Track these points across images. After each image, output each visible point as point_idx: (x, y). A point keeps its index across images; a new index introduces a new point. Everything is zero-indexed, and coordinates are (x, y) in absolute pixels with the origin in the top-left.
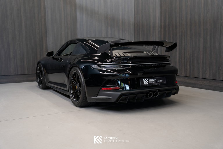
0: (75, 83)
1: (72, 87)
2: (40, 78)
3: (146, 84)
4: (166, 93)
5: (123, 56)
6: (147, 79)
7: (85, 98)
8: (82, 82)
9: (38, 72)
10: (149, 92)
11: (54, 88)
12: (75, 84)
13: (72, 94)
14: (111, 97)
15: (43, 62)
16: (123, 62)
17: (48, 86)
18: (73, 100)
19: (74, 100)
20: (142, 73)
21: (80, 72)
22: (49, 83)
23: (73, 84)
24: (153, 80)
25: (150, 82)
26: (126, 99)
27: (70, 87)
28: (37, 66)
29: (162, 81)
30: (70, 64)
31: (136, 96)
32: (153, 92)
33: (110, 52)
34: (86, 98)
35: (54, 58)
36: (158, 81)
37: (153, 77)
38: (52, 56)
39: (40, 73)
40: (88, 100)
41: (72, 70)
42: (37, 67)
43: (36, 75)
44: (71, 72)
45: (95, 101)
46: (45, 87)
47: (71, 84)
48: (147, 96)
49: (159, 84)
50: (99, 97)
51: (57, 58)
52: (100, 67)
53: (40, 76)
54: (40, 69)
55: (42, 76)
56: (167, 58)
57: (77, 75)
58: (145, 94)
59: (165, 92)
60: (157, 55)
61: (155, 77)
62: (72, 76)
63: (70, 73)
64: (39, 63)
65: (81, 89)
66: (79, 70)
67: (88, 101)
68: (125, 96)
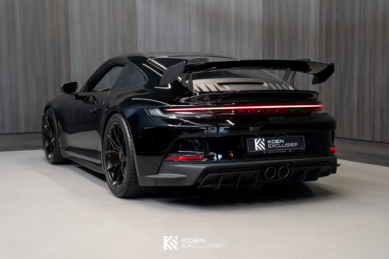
0: (115, 147)
1: (110, 156)
2: (49, 140)
3: (261, 149)
4: (307, 170)
5: (215, 90)
6: (263, 140)
7: (134, 178)
8: (128, 144)
9: (46, 126)
10: (268, 167)
11: (77, 160)
12: (115, 150)
13: (110, 170)
14: (185, 176)
15: (55, 106)
16: (215, 103)
17: (66, 157)
18: (112, 183)
19: (114, 183)
20: (260, 127)
21: (124, 123)
22: (67, 150)
23: (112, 149)
24: (277, 141)
25: (269, 146)
26: (216, 180)
27: (107, 156)
28: (44, 114)
29: (296, 144)
30: (108, 107)
31: (239, 174)
32: (277, 166)
33: (187, 82)
34: (136, 178)
35: (77, 97)
36: (287, 145)
37: (277, 134)
38: (75, 91)
39: (50, 128)
40: (140, 183)
41: (111, 120)
42: (44, 117)
43: (41, 135)
44: (108, 124)
45: (153, 185)
46: (60, 160)
47: (108, 150)
48: (262, 174)
49: (290, 151)
50: (161, 175)
51: (85, 97)
52: (166, 114)
53: (49, 134)
54: (50, 119)
55: (54, 136)
56: (312, 96)
57: (121, 130)
58: (259, 171)
59: (305, 167)
60: (291, 89)
61: (281, 135)
62: (110, 132)
63: (107, 127)
64: (47, 108)
65: (127, 159)
66: (123, 120)
67: (140, 185)
68: (215, 172)
